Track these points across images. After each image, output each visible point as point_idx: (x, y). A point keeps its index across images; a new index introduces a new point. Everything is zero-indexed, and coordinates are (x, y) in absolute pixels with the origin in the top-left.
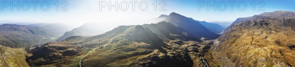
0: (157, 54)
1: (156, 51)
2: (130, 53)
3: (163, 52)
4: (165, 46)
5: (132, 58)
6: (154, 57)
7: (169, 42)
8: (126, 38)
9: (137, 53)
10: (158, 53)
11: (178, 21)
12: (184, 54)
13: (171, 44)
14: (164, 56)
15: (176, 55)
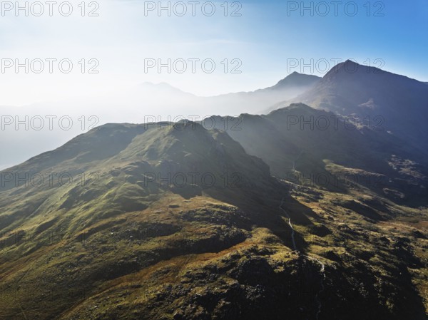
0: (266, 252)
1: (260, 235)
2: (152, 245)
3: (288, 243)
4: (302, 216)
5: (161, 267)
6: (251, 265)
7: (317, 197)
8: (131, 180)
9: (183, 242)
10: (270, 247)
11: (369, 104)
12: (386, 268)
13: (328, 211)
14: (294, 261)
15: (348, 265)
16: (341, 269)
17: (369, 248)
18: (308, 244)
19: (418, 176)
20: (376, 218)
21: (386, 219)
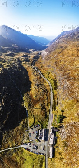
12: (17, 64)
13: (4, 57)
14: (2, 70)
15: (11, 66)
16: (11, 67)
17: (14, 62)
18: (3, 65)
19: (17, 47)
20: (13, 56)
21: (15, 56)
